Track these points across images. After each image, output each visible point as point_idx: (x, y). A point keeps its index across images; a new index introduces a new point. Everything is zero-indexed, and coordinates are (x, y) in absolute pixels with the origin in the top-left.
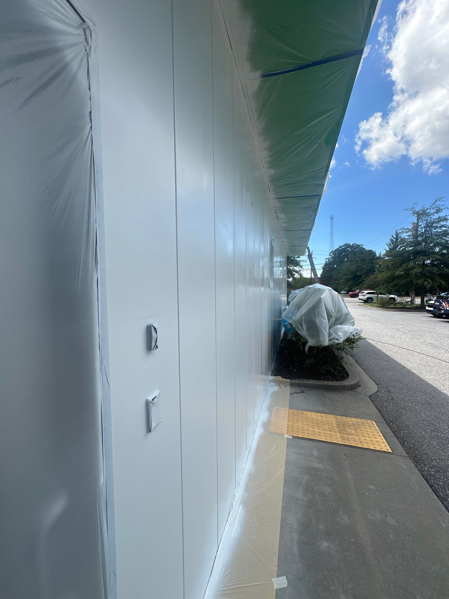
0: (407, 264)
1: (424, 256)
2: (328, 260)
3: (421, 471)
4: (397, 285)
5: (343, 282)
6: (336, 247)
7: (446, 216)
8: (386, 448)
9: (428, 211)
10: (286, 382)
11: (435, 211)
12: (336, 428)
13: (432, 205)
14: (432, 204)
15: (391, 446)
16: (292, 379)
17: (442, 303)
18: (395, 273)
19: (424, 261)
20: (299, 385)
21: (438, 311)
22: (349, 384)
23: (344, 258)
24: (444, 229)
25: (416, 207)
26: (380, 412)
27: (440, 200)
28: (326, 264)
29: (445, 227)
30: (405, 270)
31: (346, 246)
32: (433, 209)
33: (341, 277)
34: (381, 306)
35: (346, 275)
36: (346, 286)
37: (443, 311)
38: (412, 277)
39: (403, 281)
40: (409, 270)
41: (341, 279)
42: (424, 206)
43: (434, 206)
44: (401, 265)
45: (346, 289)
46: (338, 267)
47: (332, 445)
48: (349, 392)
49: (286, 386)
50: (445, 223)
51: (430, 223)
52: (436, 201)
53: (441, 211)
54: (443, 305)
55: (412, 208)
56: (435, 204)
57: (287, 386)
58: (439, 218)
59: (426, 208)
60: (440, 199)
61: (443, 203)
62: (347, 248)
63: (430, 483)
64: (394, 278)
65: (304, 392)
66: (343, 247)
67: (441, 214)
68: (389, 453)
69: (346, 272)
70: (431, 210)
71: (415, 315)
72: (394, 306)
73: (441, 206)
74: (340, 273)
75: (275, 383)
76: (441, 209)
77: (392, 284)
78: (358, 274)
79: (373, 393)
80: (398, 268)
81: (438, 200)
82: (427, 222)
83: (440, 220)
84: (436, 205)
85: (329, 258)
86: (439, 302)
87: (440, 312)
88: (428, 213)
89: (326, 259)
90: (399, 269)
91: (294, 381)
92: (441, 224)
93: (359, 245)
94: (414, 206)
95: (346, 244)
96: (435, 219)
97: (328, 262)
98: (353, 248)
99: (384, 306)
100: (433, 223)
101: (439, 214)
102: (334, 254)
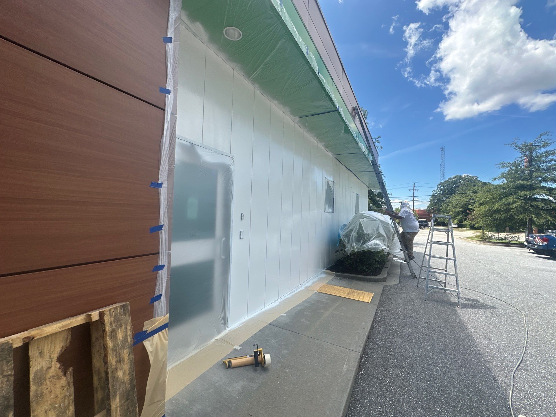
0: (507, 198)
2: (436, 192)
5: (451, 215)
8: (369, 301)
10: (333, 274)
11: (541, 145)
12: (346, 292)
14: (537, 139)
15: (373, 301)
17: (535, 238)
18: (493, 208)
20: (340, 276)
21: (532, 246)
23: (454, 190)
24: (553, 163)
25: (518, 142)
26: (383, 291)
27: (545, 135)
28: (434, 196)
30: (506, 204)
31: (457, 178)
33: (450, 209)
34: (481, 240)
35: (455, 208)
36: (455, 220)
38: (513, 212)
43: (539, 141)
45: (456, 222)
47: (338, 297)
49: (331, 276)
53: (549, 145)
54: (536, 240)
55: (513, 143)
56: (540, 138)
60: (546, 133)
61: (550, 137)
62: (459, 180)
65: (341, 279)
66: (454, 179)
67: (548, 148)
69: (455, 205)
71: (512, 250)
73: (548, 141)
74: (449, 206)
75: (326, 273)
76: (550, 143)
78: (470, 207)
79: (389, 285)
80: (498, 202)
81: (543, 134)
83: (547, 153)
84: (542, 139)
85: (437, 190)
86: (533, 237)
91: (338, 273)
92: (549, 158)
93: (473, 177)
94: (516, 141)
95: (458, 176)
96: (542, 153)
97: (436, 194)
98: (466, 179)
99: (485, 240)
100: (540, 157)
101: (546, 149)
102: (443, 186)
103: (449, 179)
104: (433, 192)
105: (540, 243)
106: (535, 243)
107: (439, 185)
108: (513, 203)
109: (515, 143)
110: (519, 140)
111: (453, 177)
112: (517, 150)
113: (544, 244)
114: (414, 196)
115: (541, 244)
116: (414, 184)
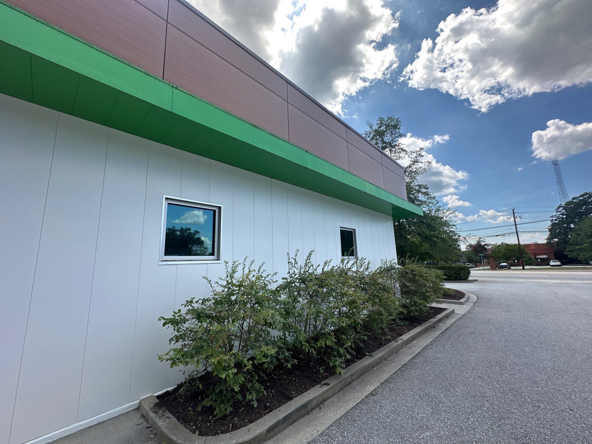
6: (569, 199)
28: (554, 225)
33: (583, 240)
46: (578, 227)
66: (581, 198)
85: (556, 215)
89: (552, 216)
97: (556, 220)
102: (564, 208)
103: (573, 199)
104: (550, 219)
107: (559, 208)
111: (578, 195)
116: (513, 210)
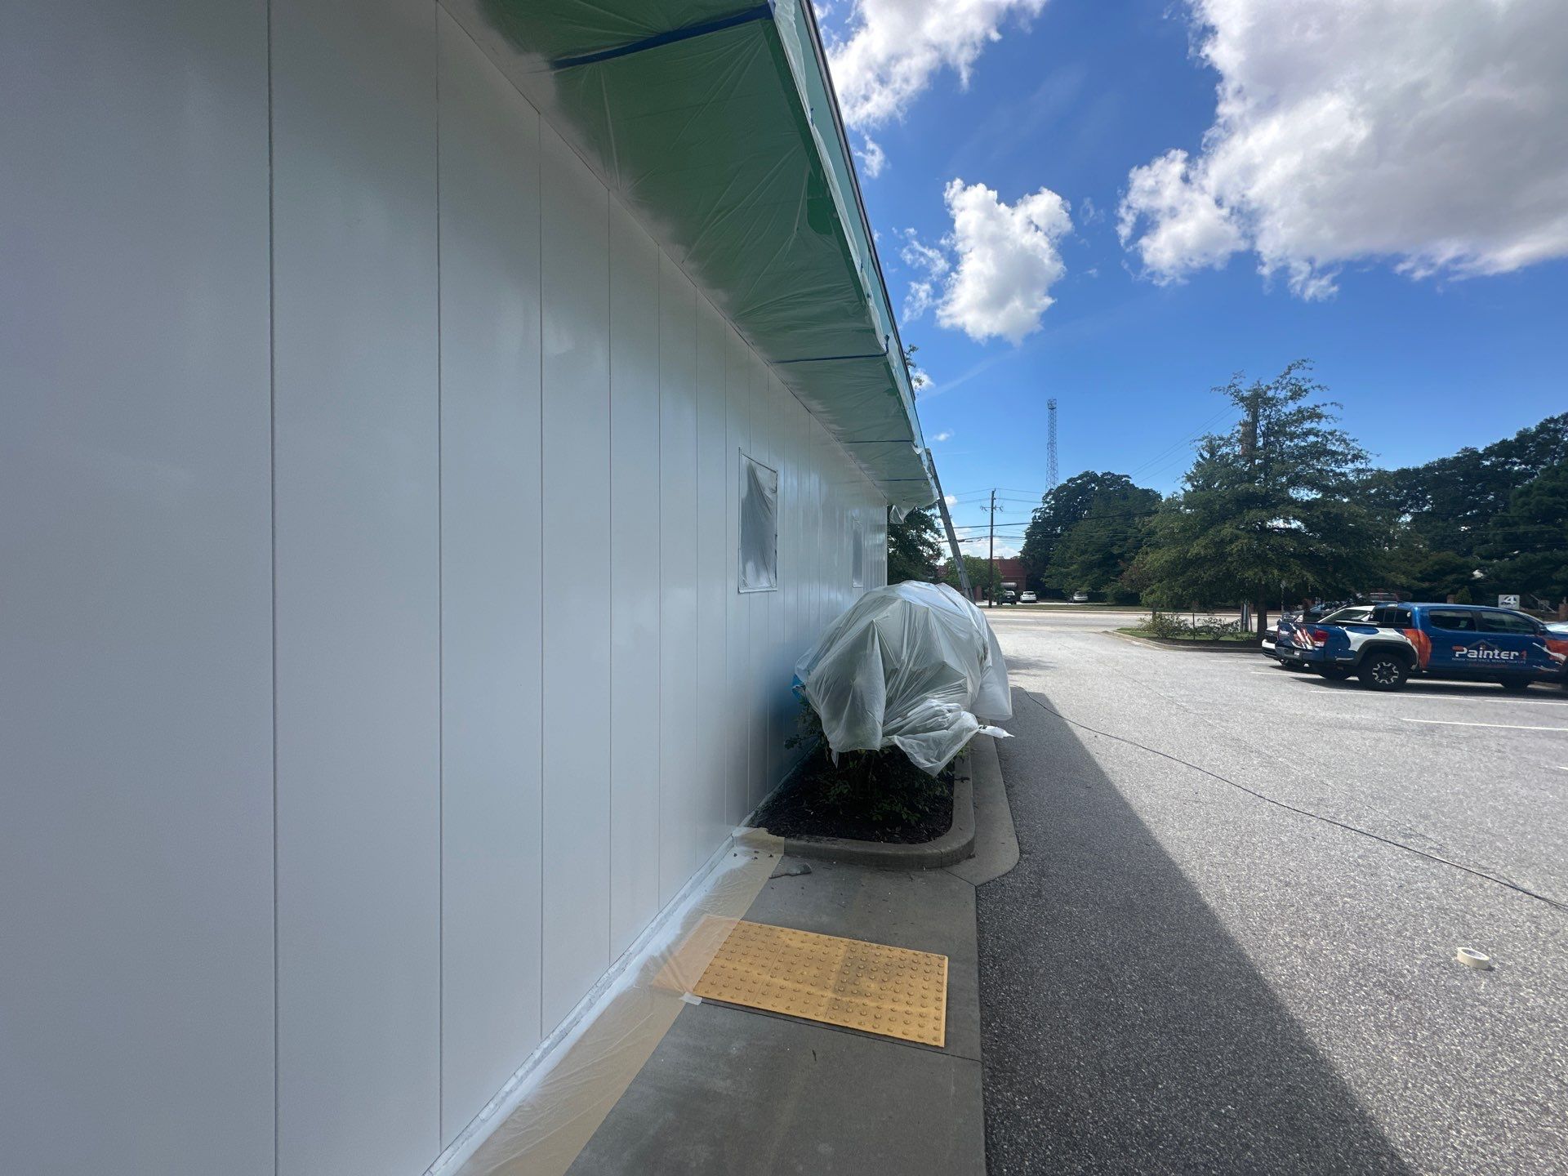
0: (1219, 528)
1: (1264, 508)
2: (1039, 514)
3: (989, 1102)
4: (1195, 582)
5: (1075, 571)
6: (1062, 481)
7: (1316, 406)
8: (935, 1033)
9: (1270, 394)
10: (776, 844)
11: (1289, 394)
12: (833, 975)
13: (1281, 380)
14: (1281, 377)
15: (952, 1030)
16: (793, 836)
17: (1295, 632)
18: (1188, 552)
19: (1263, 522)
20: (806, 854)
21: (1286, 652)
22: (935, 851)
23: (1081, 509)
24: (1312, 439)
25: (1241, 382)
26: (980, 931)
27: (1298, 368)
28: (1035, 525)
29: (1317, 435)
30: (1215, 544)
31: (1085, 479)
32: (1283, 388)
33: (1071, 558)
34: (1156, 635)
35: (1084, 552)
36: (1083, 583)
37: (1297, 654)
38: (1232, 562)
39: (1207, 575)
40: (1223, 542)
41: (1072, 564)
42: (1258, 382)
43: (1284, 382)
44: (1205, 529)
45: (1085, 589)
46: (1066, 534)
47: (793, 1025)
48: (932, 875)
49: (771, 856)
50: (1314, 425)
51: (1276, 424)
52: (1290, 369)
53: (1304, 393)
54: (1299, 638)
55: (1230, 387)
56: (1288, 377)
57: (775, 856)
58: (1300, 411)
59: (1263, 387)
60: (1301, 364)
61: (1308, 374)
62: (1089, 483)
63: (994, 1136)
64: (1187, 564)
65: (809, 873)
66: (1079, 481)
67: (1305, 403)
68: (936, 1050)
69: (1083, 547)
70: (1279, 391)
71: (1234, 661)
72: (1191, 638)
73: (1302, 383)
74: (1069, 547)
75: (749, 846)
76: (1305, 390)
77: (1181, 579)
78: (1116, 551)
79: (992, 877)
80: (1198, 538)
81: (1293, 365)
82: (1269, 423)
83: (1302, 416)
84: (1291, 379)
85: (1041, 508)
86: (1288, 629)
87: (1291, 656)
88: (1272, 399)
89: (1036, 510)
90: (1198, 541)
91: (795, 842)
92: (1305, 426)
93: (1120, 477)
94: (1236, 381)
95: (1087, 472)
96: (1290, 414)
97: (1039, 517)
98: (1105, 482)
99: (1166, 636)
100: (1284, 425)
101: (1299, 403)
102: (1055, 498)
103: (1069, 481)
104: (1033, 515)
105: (1307, 645)
106: (1294, 644)
107: (1047, 495)
108: (1231, 542)
109: (1234, 386)
110: (1242, 379)
111: (1075, 476)
112: (1237, 404)
113: (1317, 647)
114: (992, 526)
115: (1309, 647)
116: (993, 492)
